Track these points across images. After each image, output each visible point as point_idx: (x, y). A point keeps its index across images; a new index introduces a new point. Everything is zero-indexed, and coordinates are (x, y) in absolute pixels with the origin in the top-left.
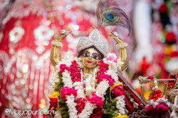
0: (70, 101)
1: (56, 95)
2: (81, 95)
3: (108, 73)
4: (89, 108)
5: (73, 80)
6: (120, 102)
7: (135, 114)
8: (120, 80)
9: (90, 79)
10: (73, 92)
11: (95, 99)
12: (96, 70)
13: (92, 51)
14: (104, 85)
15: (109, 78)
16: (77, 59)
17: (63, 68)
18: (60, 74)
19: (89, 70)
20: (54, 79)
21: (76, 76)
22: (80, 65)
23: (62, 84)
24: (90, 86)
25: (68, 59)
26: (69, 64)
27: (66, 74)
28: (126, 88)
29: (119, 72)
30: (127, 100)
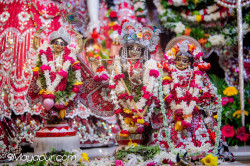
0: (47, 74)
1: (37, 69)
2: (53, 69)
3: (71, 55)
4: (58, 78)
5: (48, 60)
6: (78, 73)
7: (87, 81)
8: (78, 59)
9: (58, 59)
10: (48, 68)
11: (62, 73)
12: (63, 53)
13: (60, 41)
14: (68, 64)
15: (71, 59)
16: (50, 46)
17: (42, 52)
18: (40, 57)
19: (58, 53)
20: (36, 59)
21: (50, 56)
22: (53, 50)
23: (41, 62)
24: (59, 63)
25: (44, 46)
26: (45, 50)
27: (44, 56)
28: (82, 64)
29: (77, 54)
30: (82, 72)
